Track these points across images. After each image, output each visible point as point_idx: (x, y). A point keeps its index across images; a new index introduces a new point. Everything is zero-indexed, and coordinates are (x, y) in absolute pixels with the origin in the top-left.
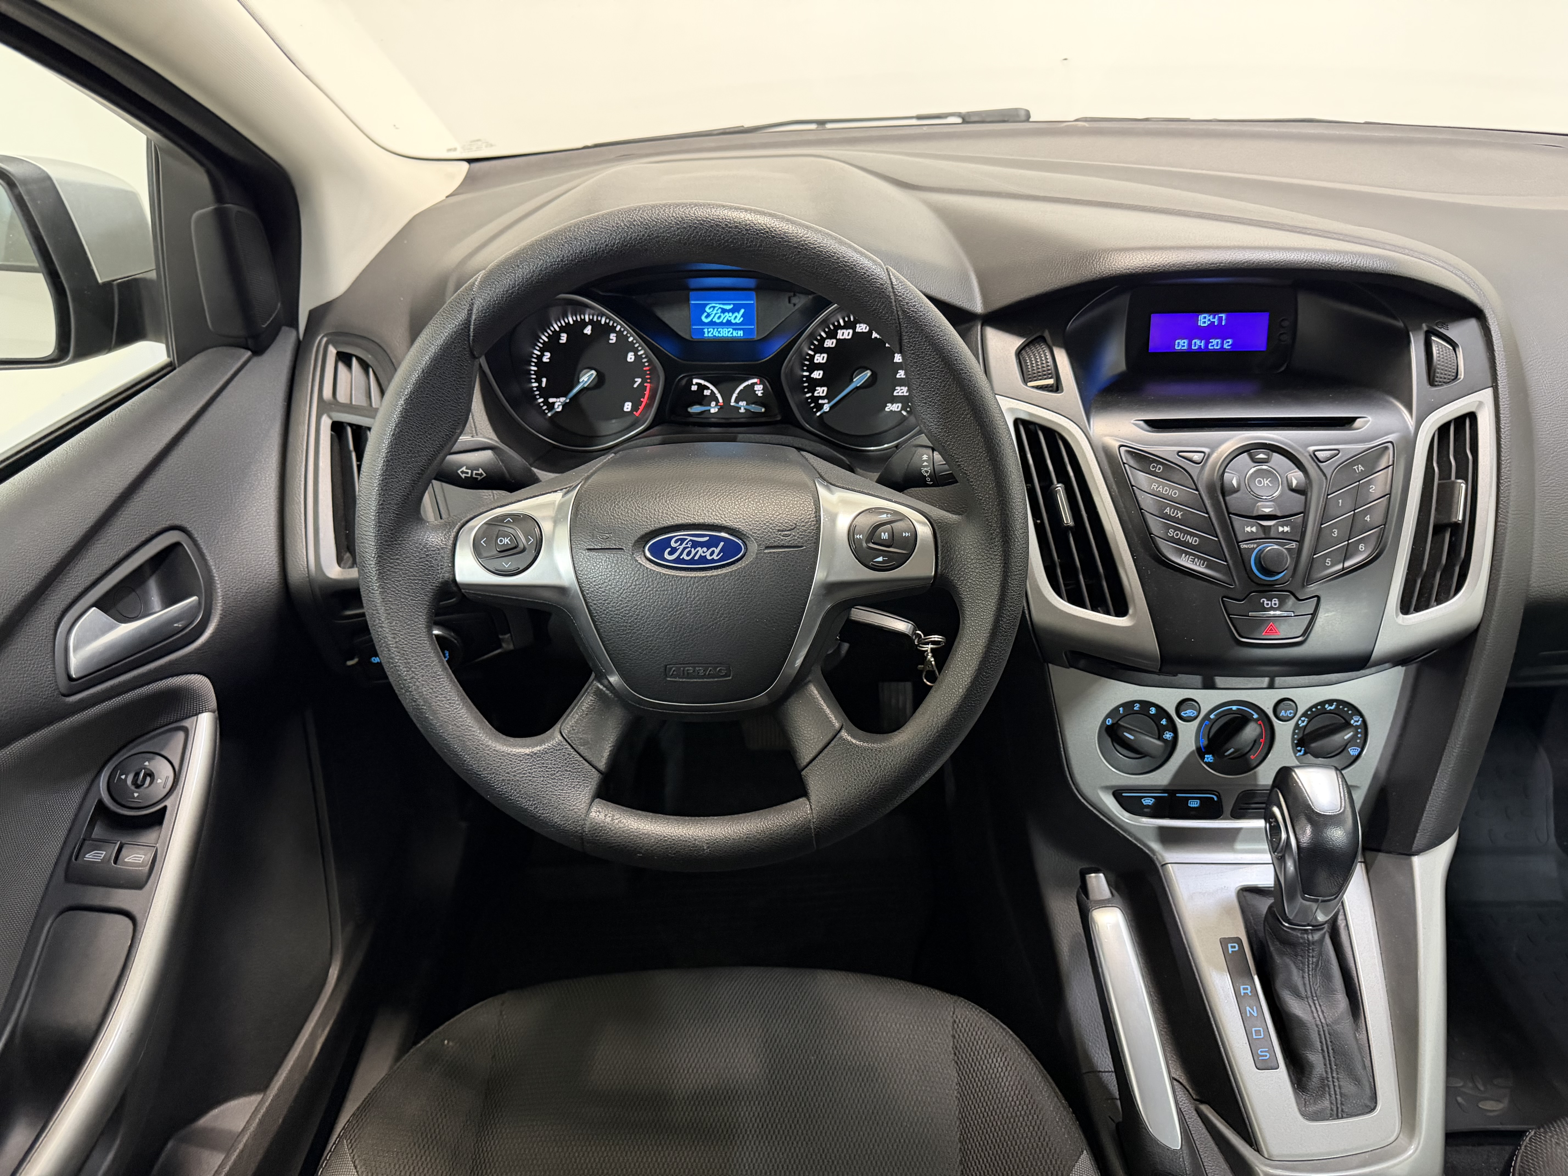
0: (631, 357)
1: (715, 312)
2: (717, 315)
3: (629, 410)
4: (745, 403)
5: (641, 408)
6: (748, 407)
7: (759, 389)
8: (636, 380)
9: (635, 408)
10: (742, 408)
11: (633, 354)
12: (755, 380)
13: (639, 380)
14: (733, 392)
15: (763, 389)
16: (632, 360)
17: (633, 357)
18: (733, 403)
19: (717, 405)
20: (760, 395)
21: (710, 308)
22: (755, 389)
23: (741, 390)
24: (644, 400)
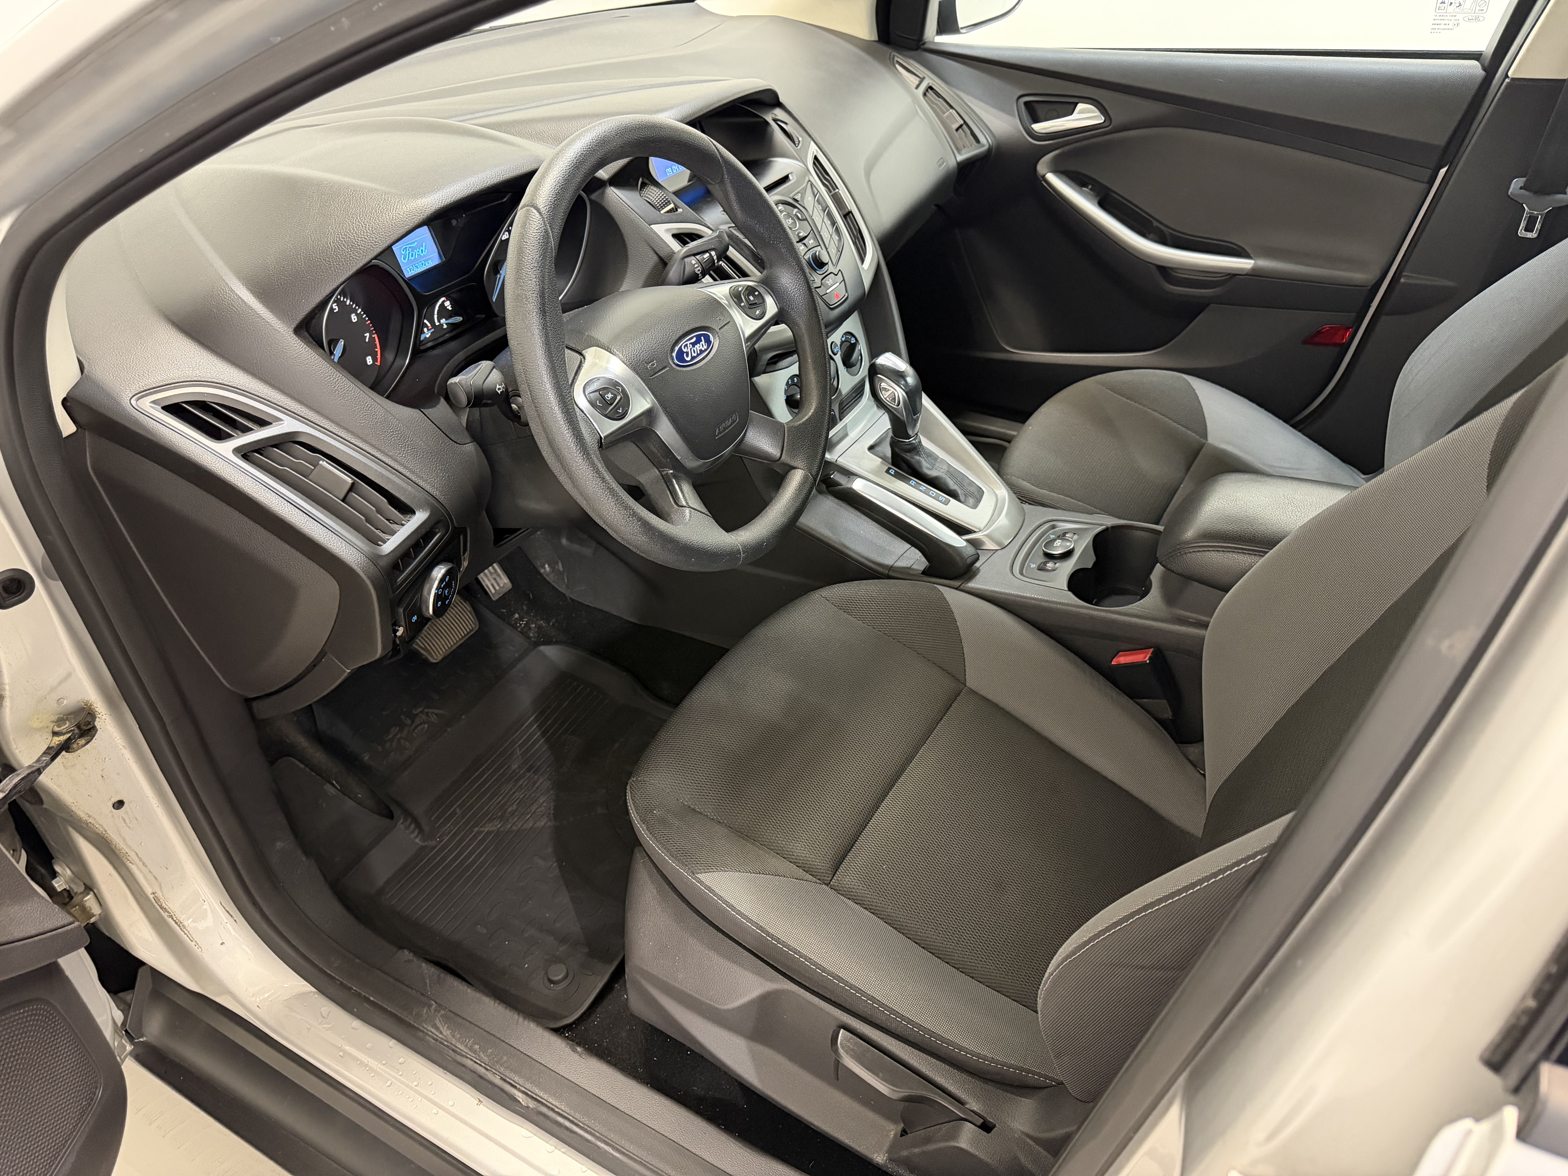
0: (354, 318)
1: (408, 252)
2: (410, 254)
3: (371, 363)
4: (444, 319)
5: (379, 357)
6: (447, 322)
7: (447, 304)
8: (365, 335)
9: (375, 359)
10: (444, 325)
11: (354, 314)
12: (443, 299)
13: (368, 335)
14: (433, 314)
15: (451, 304)
16: (356, 320)
17: (356, 317)
18: (437, 324)
19: (428, 330)
20: (450, 309)
21: (403, 251)
22: (446, 305)
23: (438, 310)
24: (378, 349)
